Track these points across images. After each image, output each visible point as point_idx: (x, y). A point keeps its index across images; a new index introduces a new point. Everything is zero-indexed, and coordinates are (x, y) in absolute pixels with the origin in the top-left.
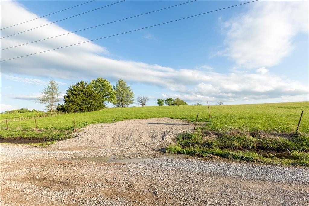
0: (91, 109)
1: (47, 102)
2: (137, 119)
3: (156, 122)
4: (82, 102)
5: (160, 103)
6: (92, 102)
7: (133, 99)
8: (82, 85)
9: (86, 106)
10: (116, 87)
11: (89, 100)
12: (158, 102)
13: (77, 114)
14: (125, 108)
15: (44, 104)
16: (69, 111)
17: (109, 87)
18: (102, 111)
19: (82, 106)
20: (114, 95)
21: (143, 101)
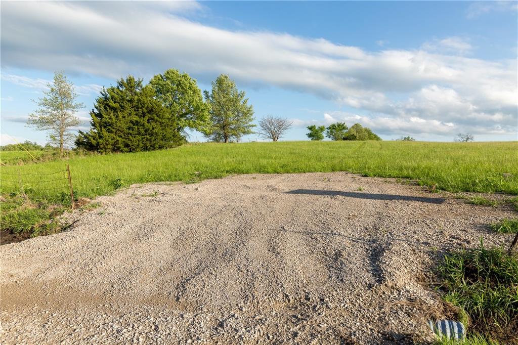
0: (151, 146)
1: (52, 127)
2: (260, 172)
3: (320, 186)
4: (129, 128)
5: (314, 133)
6: (153, 129)
7: (250, 123)
8: (131, 87)
9: (140, 138)
10: (210, 93)
11: (146, 124)
12: (309, 132)
13: (119, 155)
14: (231, 144)
15: (45, 131)
16: (101, 149)
17: (195, 92)
18: (176, 150)
19: (130, 137)
20: (206, 113)
21: (274, 129)
